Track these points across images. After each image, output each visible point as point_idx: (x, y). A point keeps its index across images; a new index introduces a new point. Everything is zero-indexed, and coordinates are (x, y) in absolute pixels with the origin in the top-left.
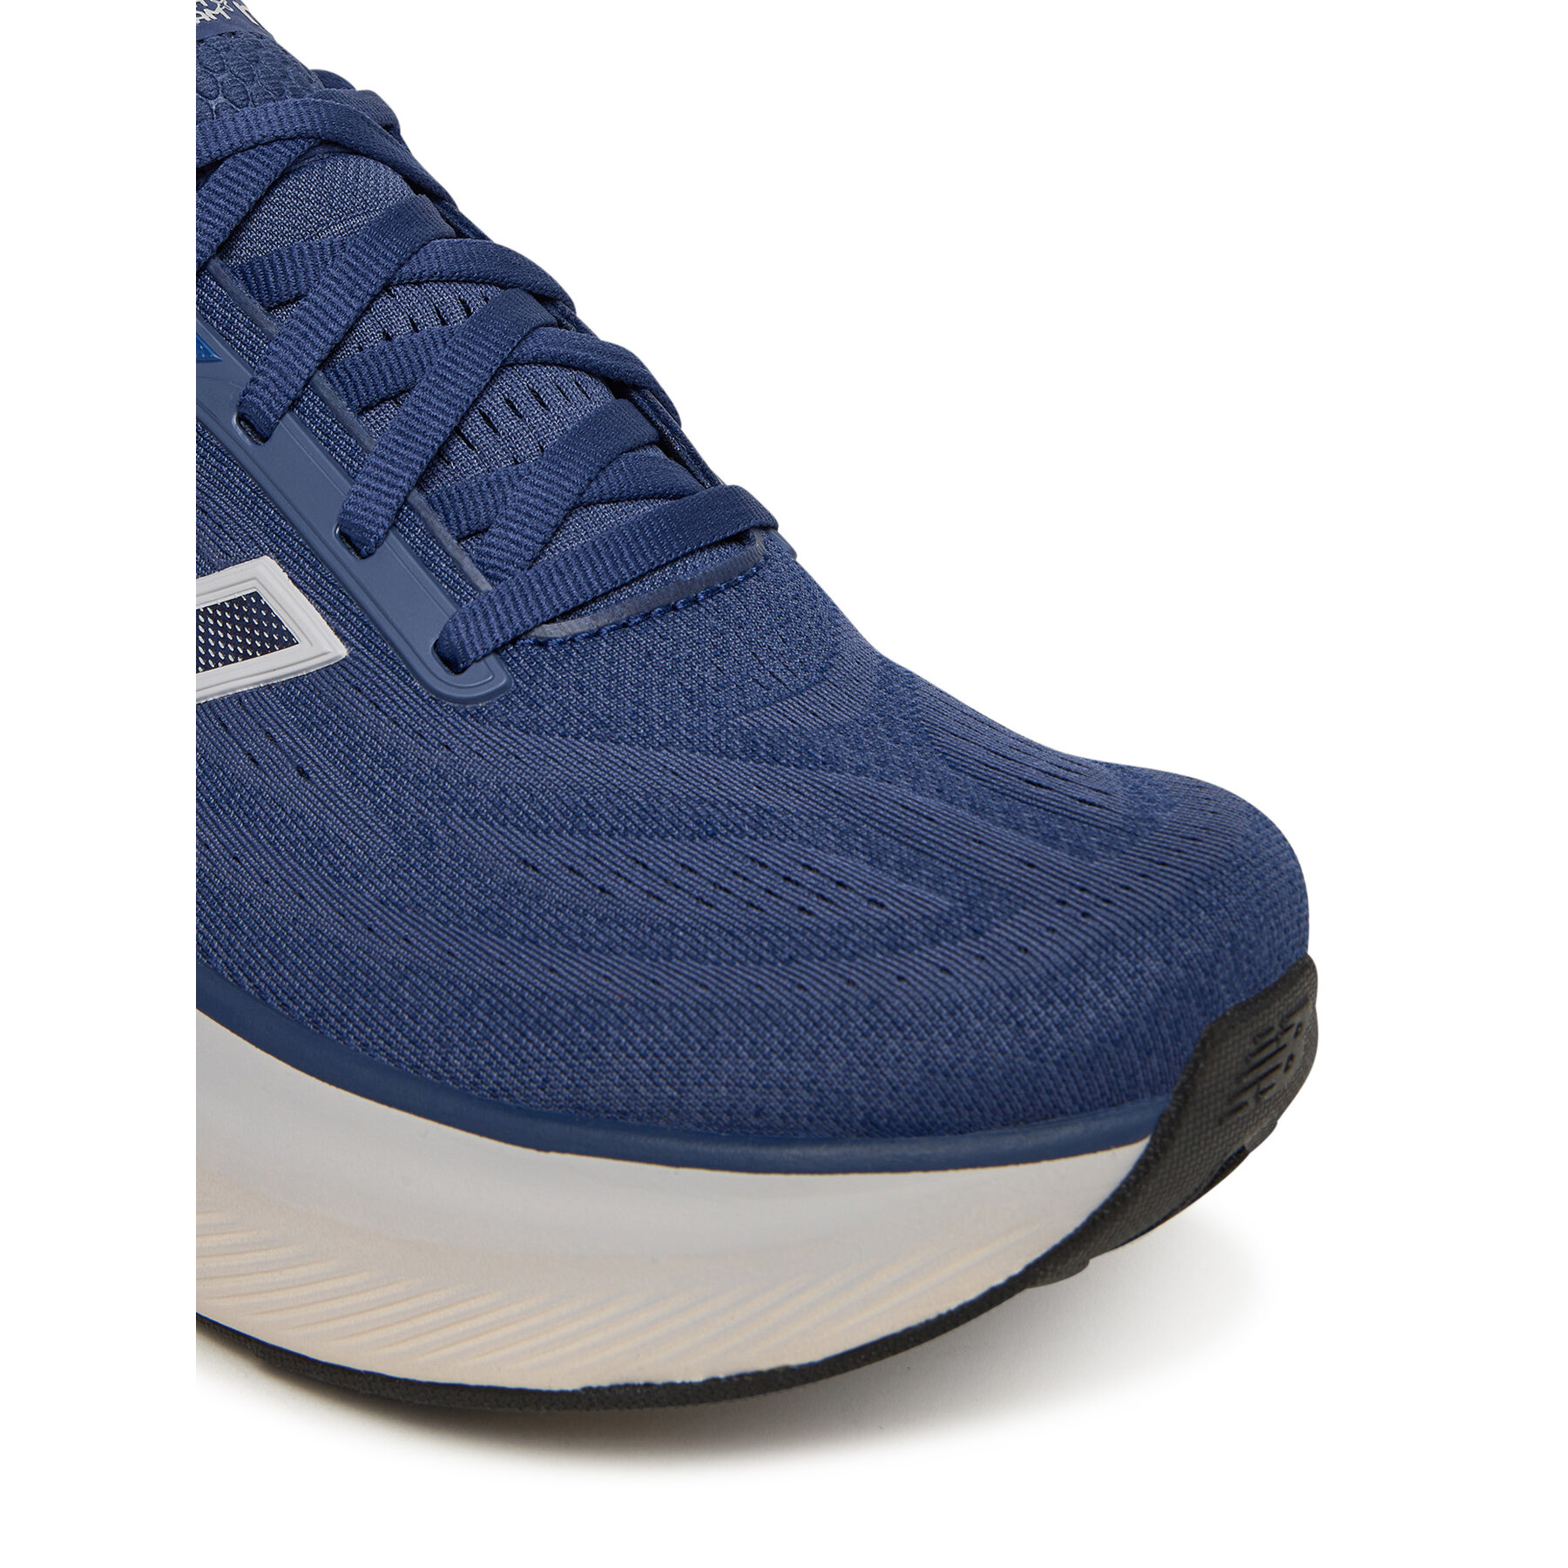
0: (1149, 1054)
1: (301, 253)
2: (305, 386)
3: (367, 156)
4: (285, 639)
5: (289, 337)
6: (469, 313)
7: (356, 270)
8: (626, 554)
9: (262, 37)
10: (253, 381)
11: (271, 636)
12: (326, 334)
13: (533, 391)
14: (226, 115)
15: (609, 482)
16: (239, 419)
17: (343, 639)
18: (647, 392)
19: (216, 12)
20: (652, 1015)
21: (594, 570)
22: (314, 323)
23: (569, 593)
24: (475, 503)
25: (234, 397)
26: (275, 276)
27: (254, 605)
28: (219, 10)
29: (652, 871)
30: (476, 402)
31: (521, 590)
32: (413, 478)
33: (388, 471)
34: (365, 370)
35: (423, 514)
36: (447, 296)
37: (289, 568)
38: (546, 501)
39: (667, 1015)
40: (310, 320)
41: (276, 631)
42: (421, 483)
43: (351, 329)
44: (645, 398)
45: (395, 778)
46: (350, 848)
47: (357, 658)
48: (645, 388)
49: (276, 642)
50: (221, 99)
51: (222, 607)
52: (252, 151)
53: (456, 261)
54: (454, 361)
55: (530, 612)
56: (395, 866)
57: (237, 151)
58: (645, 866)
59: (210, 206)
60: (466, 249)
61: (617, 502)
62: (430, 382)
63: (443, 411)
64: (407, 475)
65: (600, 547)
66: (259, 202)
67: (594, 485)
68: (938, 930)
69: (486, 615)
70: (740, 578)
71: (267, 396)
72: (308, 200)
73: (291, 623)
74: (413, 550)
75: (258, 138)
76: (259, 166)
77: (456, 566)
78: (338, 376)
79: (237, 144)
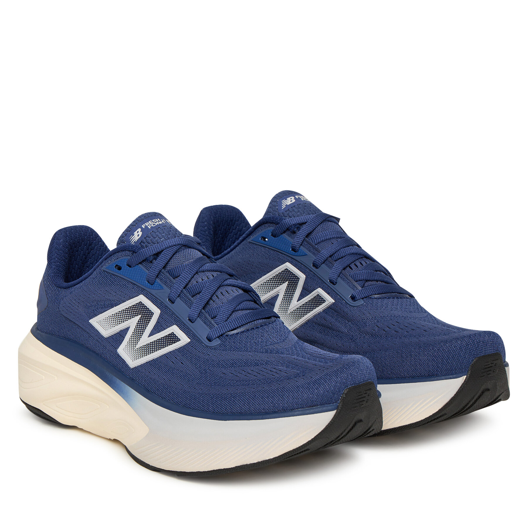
0: (334, 394)
1: (180, 267)
2: (181, 292)
3: (193, 248)
4: (179, 340)
5: (178, 283)
6: (213, 276)
7: (191, 269)
8: (244, 319)
9: (172, 226)
10: (171, 292)
11: (176, 340)
12: (185, 282)
13: (226, 291)
14: (164, 241)
15: (242, 306)
16: (169, 300)
17: (189, 338)
18: (252, 292)
19: (162, 222)
20: (245, 394)
21: (237, 322)
22: (182, 280)
23: (233, 326)
24: (215, 311)
25: (167, 295)
26: (175, 272)
27: (172, 335)
28: (163, 222)
29: (246, 372)
30: (214, 293)
31: (223, 326)
32: (202, 307)
33: (197, 306)
34: (193, 288)
35: (204, 314)
36: (209, 274)
37: (179, 327)
38: (228, 310)
39: (247, 394)
40: (181, 279)
41: (177, 339)
42: (204, 308)
43: (190, 281)
44: (251, 293)
45: (199, 362)
46: (191, 375)
47: (192, 341)
48: (251, 291)
49: (177, 341)
50: (163, 239)
51: (166, 336)
52: (169, 248)
53: (211, 267)
54: (210, 285)
55: (225, 330)
56: (199, 377)
57: (166, 248)
58: (245, 371)
59: (161, 259)
60: (213, 265)
61: (243, 310)
62: (205, 289)
63: (208, 295)
64: (201, 307)
65: (239, 318)
66: (171, 258)
67: (238, 307)
68: (297, 376)
69: (216, 330)
70: (268, 324)
71: (174, 294)
72: (181, 257)
73: (179, 336)
74: (202, 320)
75: (170, 245)
76: (171, 251)
77: (211, 323)
78: (188, 290)
79: (166, 247)
